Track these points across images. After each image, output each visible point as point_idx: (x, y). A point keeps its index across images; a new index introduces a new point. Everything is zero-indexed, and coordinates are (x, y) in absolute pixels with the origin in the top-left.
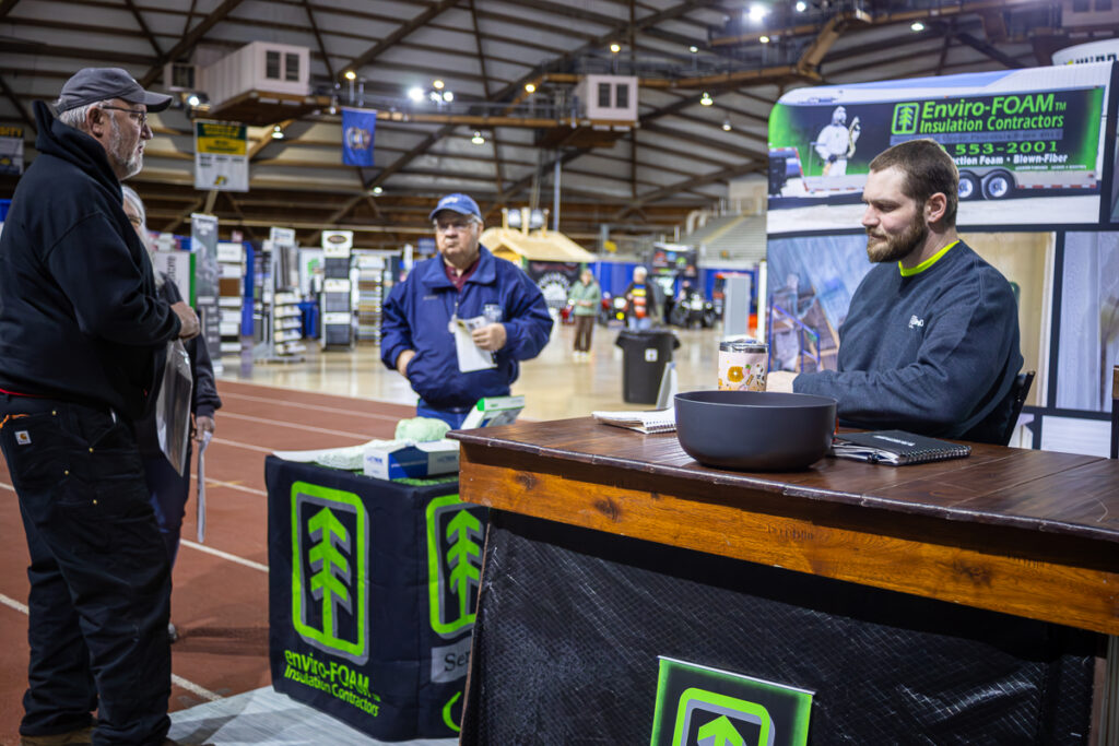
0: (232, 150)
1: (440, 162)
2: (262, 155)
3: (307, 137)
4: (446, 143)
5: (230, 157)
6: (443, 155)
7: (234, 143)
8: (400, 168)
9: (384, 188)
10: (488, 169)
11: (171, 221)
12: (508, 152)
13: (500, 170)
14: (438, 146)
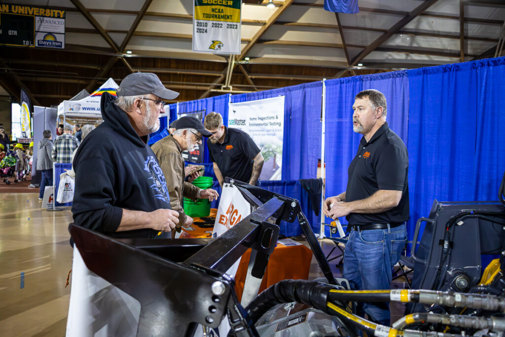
0: (226, 17)
1: (413, 40)
2: (266, 37)
3: (302, 20)
4: (419, 22)
5: (225, 24)
6: (416, 33)
7: (228, 11)
8: (379, 47)
9: (365, 64)
10: (453, 45)
11: (205, 91)
12: (473, 29)
13: (463, 46)
14: (411, 26)
